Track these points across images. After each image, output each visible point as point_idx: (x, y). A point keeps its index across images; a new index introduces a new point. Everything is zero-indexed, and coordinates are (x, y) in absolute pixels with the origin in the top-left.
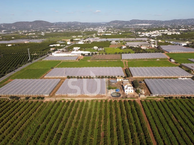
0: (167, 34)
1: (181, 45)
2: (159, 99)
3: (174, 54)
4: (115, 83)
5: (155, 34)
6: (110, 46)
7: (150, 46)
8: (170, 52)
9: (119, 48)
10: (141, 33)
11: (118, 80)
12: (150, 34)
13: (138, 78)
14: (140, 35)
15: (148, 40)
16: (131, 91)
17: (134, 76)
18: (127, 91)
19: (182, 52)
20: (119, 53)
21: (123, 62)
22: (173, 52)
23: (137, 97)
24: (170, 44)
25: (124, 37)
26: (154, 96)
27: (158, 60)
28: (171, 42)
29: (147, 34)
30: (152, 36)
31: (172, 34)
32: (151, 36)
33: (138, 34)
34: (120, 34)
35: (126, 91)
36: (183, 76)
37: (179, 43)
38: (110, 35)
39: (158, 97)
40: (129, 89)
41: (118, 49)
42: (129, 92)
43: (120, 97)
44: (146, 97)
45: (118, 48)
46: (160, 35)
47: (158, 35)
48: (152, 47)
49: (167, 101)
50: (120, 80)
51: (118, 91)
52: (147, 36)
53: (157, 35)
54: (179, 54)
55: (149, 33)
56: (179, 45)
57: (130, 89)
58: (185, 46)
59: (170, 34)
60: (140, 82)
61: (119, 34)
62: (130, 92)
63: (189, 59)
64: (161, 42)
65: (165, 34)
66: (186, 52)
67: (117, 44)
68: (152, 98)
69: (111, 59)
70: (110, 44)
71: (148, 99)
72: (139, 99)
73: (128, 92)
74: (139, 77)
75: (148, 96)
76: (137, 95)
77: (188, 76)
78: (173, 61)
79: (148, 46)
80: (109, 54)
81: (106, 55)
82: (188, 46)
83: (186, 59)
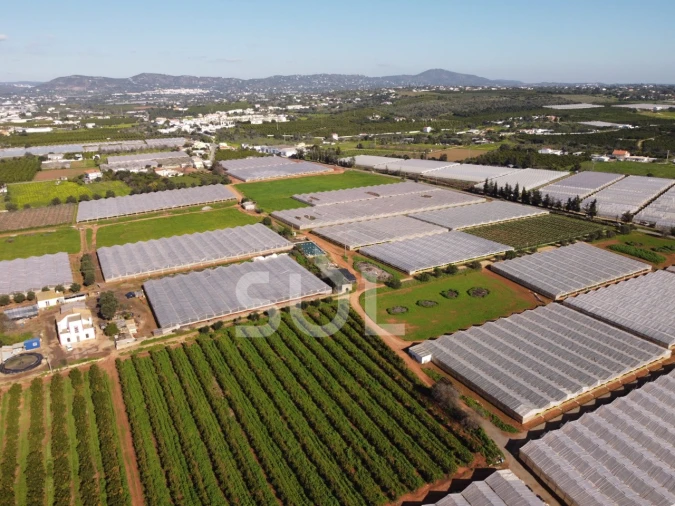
0: (249, 122)
1: (284, 154)
2: (182, 339)
3: (260, 184)
4: (30, 317)
5: (212, 123)
6: (39, 174)
7: (188, 166)
8: (247, 181)
9: (75, 181)
10: (167, 122)
11: (41, 305)
12: (195, 125)
13: (125, 282)
14: (163, 127)
15: (186, 146)
16: (87, 336)
17: (110, 277)
18: (69, 340)
19: (283, 175)
20: (71, 200)
21: (81, 233)
22: (257, 179)
23: (107, 352)
24: (254, 153)
25: (103, 139)
26: (167, 331)
27: (206, 209)
28: (258, 148)
29: (186, 125)
30: (204, 129)
31: (264, 122)
32: (200, 129)
33: (156, 126)
34: (90, 126)
35: (63, 338)
36: (267, 251)
37: (277, 150)
38: (48, 133)
39: (178, 333)
40: (76, 329)
41: (71, 184)
42: (78, 338)
43: (40, 367)
44: (138, 342)
45: (69, 181)
46: (230, 126)
47: (223, 126)
48: (194, 167)
49: (206, 340)
50: (53, 302)
51: (35, 344)
52: (186, 132)
53: (219, 127)
54: (272, 183)
55: (194, 121)
56: (279, 155)
57: (80, 328)
59: (260, 122)
60: (130, 295)
61: (86, 127)
62: (83, 338)
63: (296, 196)
64: (229, 148)
65: (245, 123)
66: (294, 175)
67: (68, 166)
68: (157, 343)
69: (32, 228)
70: (40, 170)
71: (145, 346)
72: (114, 354)
73: (74, 340)
74: (127, 277)
75: (145, 338)
76: (109, 343)
77: (283, 249)
78: (250, 206)
79: (184, 165)
80: (27, 207)
81: (13, 214)
82: (299, 156)
83: (288, 197)
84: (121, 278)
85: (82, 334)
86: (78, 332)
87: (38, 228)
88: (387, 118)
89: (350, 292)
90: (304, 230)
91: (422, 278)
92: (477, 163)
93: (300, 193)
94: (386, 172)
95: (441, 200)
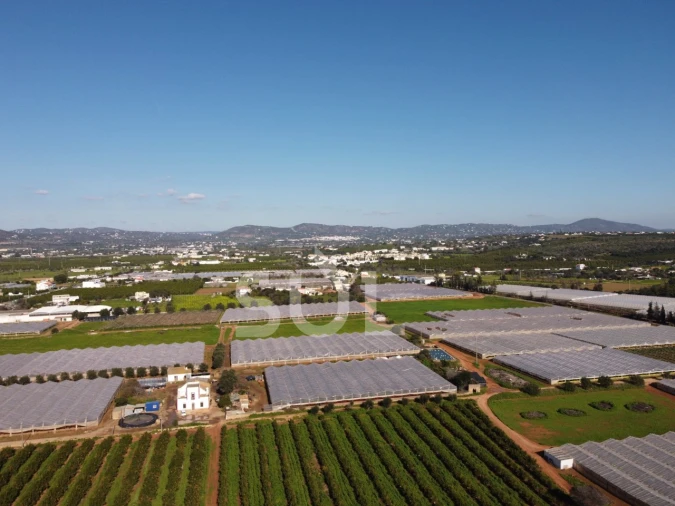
0: (392, 258)
1: (423, 282)
2: (291, 416)
3: (395, 303)
4: (158, 387)
5: (357, 259)
6: (201, 291)
7: (329, 288)
8: (382, 300)
9: (228, 295)
10: (317, 258)
11: (171, 378)
12: (342, 260)
13: (249, 368)
14: (313, 261)
15: (330, 274)
16: (202, 405)
17: (236, 362)
18: (185, 406)
19: (419, 297)
20: (221, 307)
21: (222, 331)
22: (393, 298)
23: (216, 420)
24: (397, 282)
25: (259, 269)
26: (277, 408)
28: (397, 277)
29: (334, 260)
30: (349, 263)
31: (407, 259)
32: (345, 263)
33: (307, 260)
34: (251, 260)
35: (180, 403)
36: (391, 353)
37: (416, 278)
38: (216, 265)
39: (288, 411)
40: (193, 396)
41: (225, 298)
42: (193, 405)
43: (153, 425)
44: (248, 415)
45: (223, 295)
46: (374, 261)
47: (368, 260)
48: (334, 289)
49: (314, 420)
50: (181, 377)
51: (155, 407)
52: (332, 264)
53: (363, 262)
54: (406, 302)
55: (339, 257)
56: (418, 282)
57: (196, 396)
58: (432, 284)
59: (403, 259)
60: (251, 378)
61: (248, 261)
62: (198, 406)
63: (430, 312)
64: (369, 276)
65: (388, 259)
66: (430, 298)
67: (225, 285)
68: (266, 418)
69: (181, 325)
70: (201, 287)
71: (253, 419)
72: (222, 423)
73: (189, 407)
74: (252, 363)
75: (254, 412)
76: (220, 413)
77: (409, 352)
78: (382, 318)
79: (324, 287)
80: (183, 310)
81: (169, 316)
82: (438, 284)
83: (421, 313)
84: (245, 364)
85: (197, 402)
86: (194, 399)
87: (187, 325)
88: (535, 257)
89: (478, 394)
90: (434, 340)
91: (567, 387)
92: (640, 294)
93: (434, 311)
94: (530, 298)
95: (593, 323)
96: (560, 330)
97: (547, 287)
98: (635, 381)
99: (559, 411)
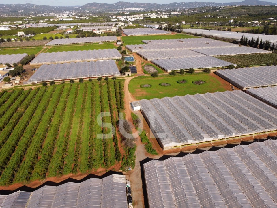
0: (150, 17)
1: (155, 27)
2: (33, 87)
5: (134, 18)
6: (52, 32)
7: (110, 30)
8: (129, 35)
10: (116, 17)
12: (127, 18)
14: (114, 19)
15: (116, 24)
20: (51, 38)
21: (43, 49)
22: (133, 35)
24: (141, 27)
25: (87, 22)
26: (30, 83)
27: (100, 43)
28: (145, 26)
29: (124, 18)
30: (129, 19)
31: (157, 18)
32: (127, 20)
33: (111, 18)
37: (152, 26)
39: (34, 84)
41: (60, 35)
44: (13, 86)
45: (60, 33)
46: (141, 19)
47: (138, 19)
48: (112, 31)
52: (121, 20)
53: (136, 19)
56: (151, 28)
58: (158, 29)
59: (155, 18)
60: (34, 70)
61: (86, 19)
63: (144, 41)
64: (133, 25)
65: (148, 18)
66: (151, 34)
67: (64, 29)
68: (21, 87)
69: (27, 47)
70: (54, 30)
71: (14, 88)
77: (116, 58)
78: (119, 43)
79: (108, 30)
82: (160, 28)
83: (140, 41)
88: (214, 16)
89: (130, 76)
90: (134, 53)
91: (173, 73)
93: (146, 40)
94: (196, 34)
96: (195, 48)
97: (208, 29)
98: (207, 71)
99: (159, 84)
